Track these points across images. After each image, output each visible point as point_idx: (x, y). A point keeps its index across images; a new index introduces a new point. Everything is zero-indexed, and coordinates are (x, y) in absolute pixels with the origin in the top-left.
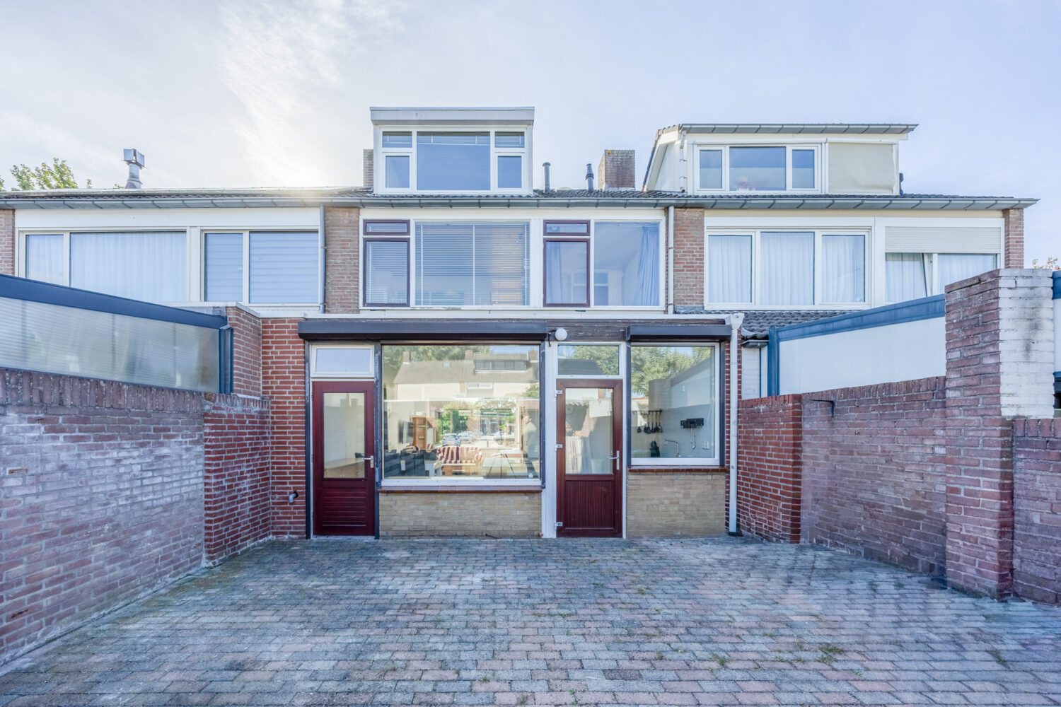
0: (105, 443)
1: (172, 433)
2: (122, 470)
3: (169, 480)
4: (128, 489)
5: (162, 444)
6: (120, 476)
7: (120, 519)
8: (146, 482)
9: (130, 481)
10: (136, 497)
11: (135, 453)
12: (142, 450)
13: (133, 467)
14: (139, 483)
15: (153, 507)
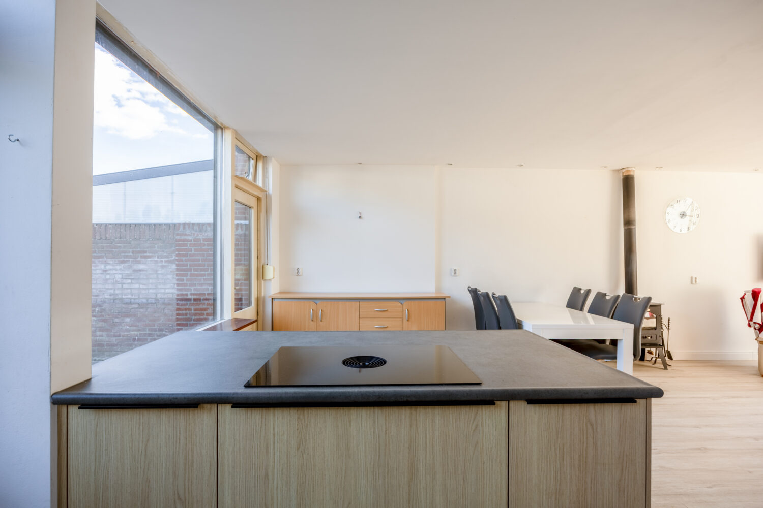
0: (96, 260)
1: (148, 254)
2: (108, 277)
3: (145, 287)
4: (112, 289)
5: (139, 262)
6: (106, 280)
7: (105, 306)
8: (125, 286)
9: (113, 284)
10: (117, 295)
11: (118, 267)
12: (122, 265)
13: (116, 276)
14: (120, 286)
15: (131, 303)
